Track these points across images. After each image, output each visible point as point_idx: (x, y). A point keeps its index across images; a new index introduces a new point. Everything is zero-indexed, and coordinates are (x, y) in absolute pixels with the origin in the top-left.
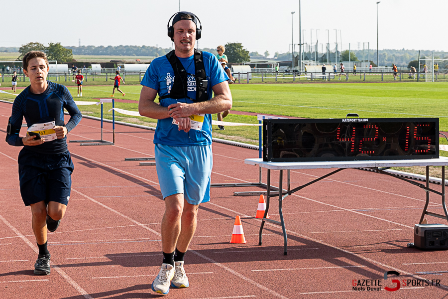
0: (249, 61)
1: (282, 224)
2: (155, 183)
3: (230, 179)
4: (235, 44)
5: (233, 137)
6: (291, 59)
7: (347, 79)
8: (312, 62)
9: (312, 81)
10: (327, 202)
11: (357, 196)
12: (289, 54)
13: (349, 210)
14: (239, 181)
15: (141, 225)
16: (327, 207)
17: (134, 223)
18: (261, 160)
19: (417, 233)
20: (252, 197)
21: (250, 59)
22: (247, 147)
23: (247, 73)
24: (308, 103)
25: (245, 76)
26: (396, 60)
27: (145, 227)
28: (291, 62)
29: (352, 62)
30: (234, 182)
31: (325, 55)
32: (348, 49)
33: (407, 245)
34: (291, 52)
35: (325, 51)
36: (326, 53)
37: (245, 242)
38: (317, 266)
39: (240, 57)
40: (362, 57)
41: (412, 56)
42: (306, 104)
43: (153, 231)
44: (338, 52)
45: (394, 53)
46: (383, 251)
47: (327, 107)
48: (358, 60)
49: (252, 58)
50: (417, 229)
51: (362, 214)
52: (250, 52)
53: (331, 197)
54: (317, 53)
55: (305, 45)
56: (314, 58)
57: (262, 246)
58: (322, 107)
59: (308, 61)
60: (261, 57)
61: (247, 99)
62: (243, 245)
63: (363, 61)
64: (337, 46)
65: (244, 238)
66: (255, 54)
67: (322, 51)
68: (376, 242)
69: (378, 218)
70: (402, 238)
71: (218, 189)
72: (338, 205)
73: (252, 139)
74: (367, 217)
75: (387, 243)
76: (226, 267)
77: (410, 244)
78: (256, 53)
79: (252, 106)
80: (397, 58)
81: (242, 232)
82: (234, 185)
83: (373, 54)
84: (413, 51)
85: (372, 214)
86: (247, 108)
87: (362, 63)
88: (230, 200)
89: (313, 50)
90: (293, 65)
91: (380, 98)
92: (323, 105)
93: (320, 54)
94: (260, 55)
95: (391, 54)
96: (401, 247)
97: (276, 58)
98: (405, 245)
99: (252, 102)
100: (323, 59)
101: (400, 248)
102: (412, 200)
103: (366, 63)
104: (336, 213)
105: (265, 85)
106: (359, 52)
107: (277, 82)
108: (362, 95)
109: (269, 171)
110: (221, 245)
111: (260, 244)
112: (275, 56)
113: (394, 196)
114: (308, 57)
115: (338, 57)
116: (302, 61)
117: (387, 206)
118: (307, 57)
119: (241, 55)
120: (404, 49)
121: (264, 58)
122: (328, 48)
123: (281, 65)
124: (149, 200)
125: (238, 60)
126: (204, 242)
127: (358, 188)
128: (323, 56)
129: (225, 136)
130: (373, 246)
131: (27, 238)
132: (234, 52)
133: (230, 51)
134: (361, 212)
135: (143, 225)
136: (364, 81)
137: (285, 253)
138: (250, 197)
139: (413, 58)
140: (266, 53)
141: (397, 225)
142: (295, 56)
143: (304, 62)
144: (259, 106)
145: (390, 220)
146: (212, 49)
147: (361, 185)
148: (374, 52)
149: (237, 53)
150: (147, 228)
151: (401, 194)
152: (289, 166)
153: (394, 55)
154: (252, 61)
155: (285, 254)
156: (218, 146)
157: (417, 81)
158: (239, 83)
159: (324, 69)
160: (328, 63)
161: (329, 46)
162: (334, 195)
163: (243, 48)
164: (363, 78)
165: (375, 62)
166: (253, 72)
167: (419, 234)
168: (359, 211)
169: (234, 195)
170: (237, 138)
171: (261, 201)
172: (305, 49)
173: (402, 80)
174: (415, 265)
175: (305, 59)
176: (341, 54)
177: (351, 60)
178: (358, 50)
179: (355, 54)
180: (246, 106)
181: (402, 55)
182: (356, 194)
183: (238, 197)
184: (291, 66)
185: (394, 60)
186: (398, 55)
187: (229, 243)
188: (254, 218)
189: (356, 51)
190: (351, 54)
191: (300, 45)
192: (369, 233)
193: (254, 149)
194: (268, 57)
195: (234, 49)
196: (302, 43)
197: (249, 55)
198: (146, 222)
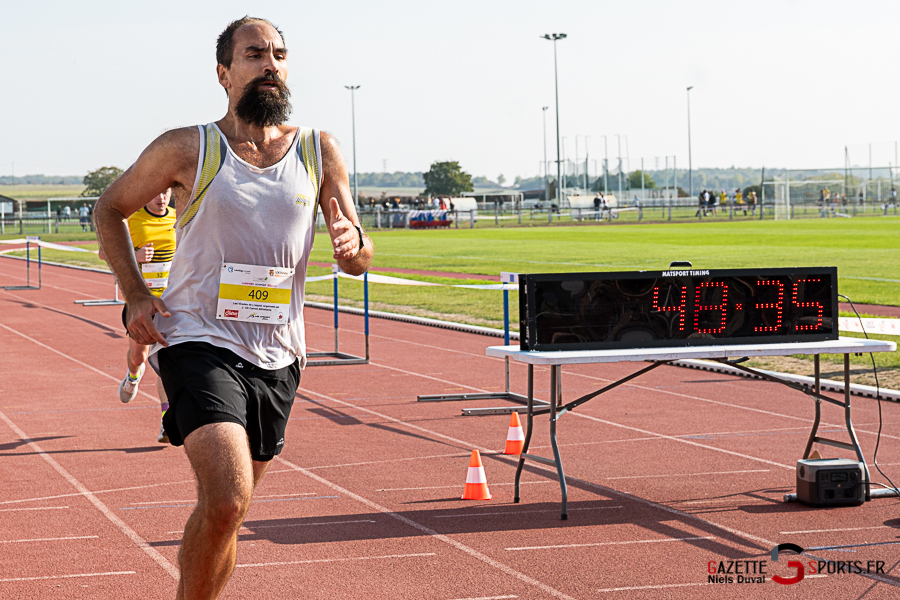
0: (472, 191)
1: (557, 464)
2: (323, 396)
3: (453, 387)
4: (447, 163)
5: (453, 316)
6: (543, 187)
7: (641, 217)
8: (579, 191)
9: (580, 221)
10: (629, 424)
11: (680, 412)
12: (540, 179)
13: (670, 437)
14: (470, 391)
15: (299, 469)
16: (631, 433)
17: (287, 467)
18: (517, 348)
19: (803, 475)
20: (494, 417)
21: (474, 189)
22: (479, 333)
23: (471, 211)
24: (577, 257)
25: (467, 217)
26: (721, 186)
27: (308, 473)
28: (544, 192)
29: (647, 191)
30: (460, 391)
31: (600, 180)
32: (640, 168)
33: (785, 497)
34: (543, 175)
35: (600, 173)
36: (603, 177)
37: (489, 496)
38: (624, 540)
39: (456, 186)
40: (662, 181)
41: (747, 179)
42: (575, 260)
43: (323, 481)
44: (622, 174)
45: (717, 174)
46: (741, 508)
47: (610, 263)
48: (656, 186)
49: (477, 187)
50: (802, 470)
51: (694, 443)
52: (473, 177)
53: (635, 416)
54: (587, 176)
55: (566, 162)
56: (583, 184)
57: (521, 503)
58: (602, 263)
59: (571, 190)
60: (491, 185)
61: (474, 253)
62: (486, 502)
63: (665, 188)
64: (620, 162)
65: (487, 490)
66: (481, 181)
67: (595, 172)
68: (726, 493)
69: (724, 451)
70: (772, 485)
71: (434, 403)
72: (649, 429)
73: (487, 319)
74: (704, 448)
75: (747, 494)
76: (460, 543)
77: (790, 497)
78: (484, 178)
79: (481, 264)
80: (722, 182)
81: (483, 480)
82: (462, 397)
83: (681, 176)
84: (749, 169)
85: (712, 443)
86: (473, 268)
87: (664, 191)
88: (457, 423)
89: (581, 171)
90: (547, 195)
91: (700, 247)
92: (603, 261)
93: (593, 178)
94: (490, 182)
95: (713, 176)
96: (773, 501)
97: (517, 186)
98: (780, 497)
99: (482, 259)
100: (598, 186)
101: (771, 503)
102: (781, 418)
103: (672, 191)
104: (648, 443)
105: (501, 229)
106: (658, 174)
107: (520, 224)
108: (669, 243)
109: (531, 366)
110: (446, 503)
111: (517, 500)
112: (516, 183)
113: (746, 411)
114: (572, 182)
115: (623, 182)
116: (561, 190)
117: (737, 429)
118: (570, 183)
119: (459, 181)
120: (733, 168)
121: (497, 186)
122: (605, 168)
123: (527, 197)
124: (313, 425)
125: (454, 190)
126: (415, 499)
127: (681, 399)
128: (597, 181)
129: (438, 315)
130: (722, 501)
131: (97, 496)
132: (446, 176)
133: (440, 175)
134: (692, 440)
135: (303, 470)
136: (670, 220)
137: (563, 515)
138: (491, 417)
139: (748, 182)
140: (501, 179)
141: (760, 462)
142: (550, 181)
143: (564, 190)
144: (493, 264)
145: (745, 452)
146: (409, 174)
147: (685, 393)
148: (683, 173)
149: (452, 179)
150: (312, 475)
151: (758, 408)
152: (568, 359)
153: (716, 178)
154: (478, 191)
155: (564, 517)
156: (428, 331)
157: (761, 219)
158: (457, 227)
159: (597, 202)
160: (606, 192)
161: (606, 164)
162: (639, 411)
163: (461, 170)
164: (667, 216)
165: (686, 190)
166: (480, 208)
167: (806, 478)
168: (688, 439)
169: (463, 415)
170: (460, 317)
171: (513, 423)
172: (566, 171)
173: (734, 217)
174: (804, 535)
175: (567, 186)
176: (628, 177)
177: (646, 187)
178: (655, 169)
179: (651, 176)
180: (473, 265)
181: (731, 176)
182: (679, 409)
183: (470, 418)
184: (543, 198)
185: (717, 184)
186: (723, 177)
187: (460, 499)
188: (502, 453)
189: (652, 171)
190: (645, 177)
191: (558, 162)
192: (711, 478)
193: (491, 335)
194: (503, 185)
195: (446, 171)
196: (561, 159)
197: (471, 181)
198: (309, 465)
